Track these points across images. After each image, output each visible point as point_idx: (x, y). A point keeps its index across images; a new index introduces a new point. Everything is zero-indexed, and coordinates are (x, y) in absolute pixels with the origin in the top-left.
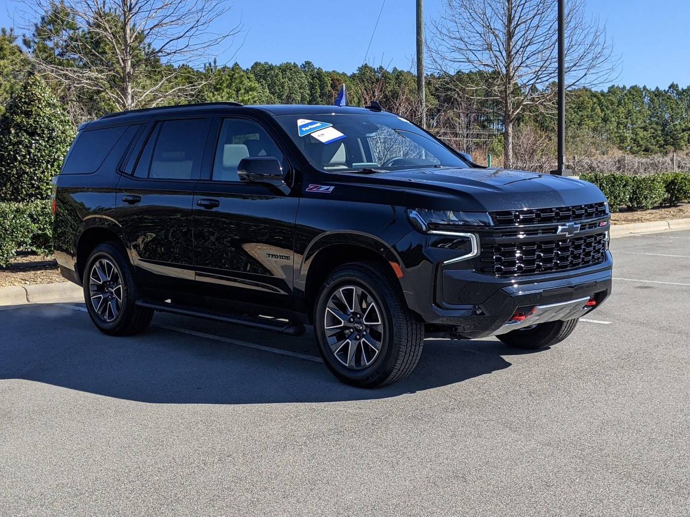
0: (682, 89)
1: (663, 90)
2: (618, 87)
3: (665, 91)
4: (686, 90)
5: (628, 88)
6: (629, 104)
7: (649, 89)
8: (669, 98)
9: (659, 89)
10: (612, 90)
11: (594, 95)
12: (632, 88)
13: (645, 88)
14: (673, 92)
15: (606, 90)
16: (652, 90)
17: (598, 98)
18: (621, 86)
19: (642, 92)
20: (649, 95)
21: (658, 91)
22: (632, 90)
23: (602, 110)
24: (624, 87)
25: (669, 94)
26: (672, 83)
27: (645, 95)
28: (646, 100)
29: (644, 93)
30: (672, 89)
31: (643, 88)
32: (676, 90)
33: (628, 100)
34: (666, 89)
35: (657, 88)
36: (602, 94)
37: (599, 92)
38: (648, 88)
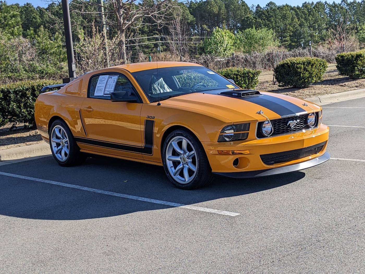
0: (350, 2)
1: (338, 3)
2: (309, 3)
3: (339, 4)
4: (352, 2)
5: (315, 3)
6: (316, 14)
7: (329, 3)
8: (342, 8)
10: (305, 5)
11: (292, 9)
13: (326, 3)
14: (344, 4)
15: (301, 6)
16: (330, 4)
17: (296, 11)
18: (311, 2)
19: (324, 5)
20: (329, 7)
21: (334, 4)
22: (317, 4)
23: (298, 18)
24: (313, 3)
25: (342, 6)
27: (326, 7)
28: (327, 11)
29: (325, 6)
30: (343, 3)
31: (325, 3)
32: (346, 3)
33: (315, 11)
34: (340, 3)
35: (334, 2)
36: (298, 8)
37: (296, 7)
38: (328, 2)
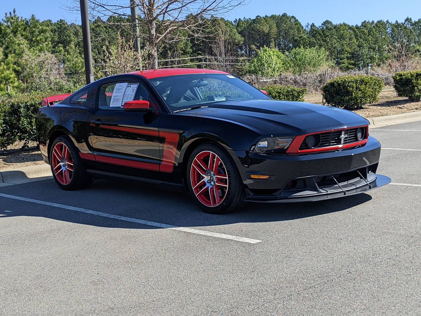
0: (415, 21)
1: (401, 23)
2: (368, 22)
3: (402, 23)
4: (417, 22)
5: (375, 22)
6: (376, 34)
7: (391, 23)
8: (405, 28)
9: (398, 22)
10: (364, 24)
11: (351, 28)
12: (379, 22)
13: (388, 22)
14: (408, 24)
15: (359, 25)
16: (392, 23)
17: (354, 31)
18: (371, 21)
19: (386, 25)
20: (391, 27)
21: (397, 24)
22: (378, 24)
23: (357, 39)
24: (373, 22)
25: (405, 25)
26: (407, 17)
27: (388, 27)
28: (389, 30)
29: (387, 25)
30: (407, 22)
31: (386, 22)
32: (410, 23)
33: (376, 31)
34: (403, 23)
35: (397, 21)
36: (357, 27)
37: (355, 26)
38: (390, 21)
